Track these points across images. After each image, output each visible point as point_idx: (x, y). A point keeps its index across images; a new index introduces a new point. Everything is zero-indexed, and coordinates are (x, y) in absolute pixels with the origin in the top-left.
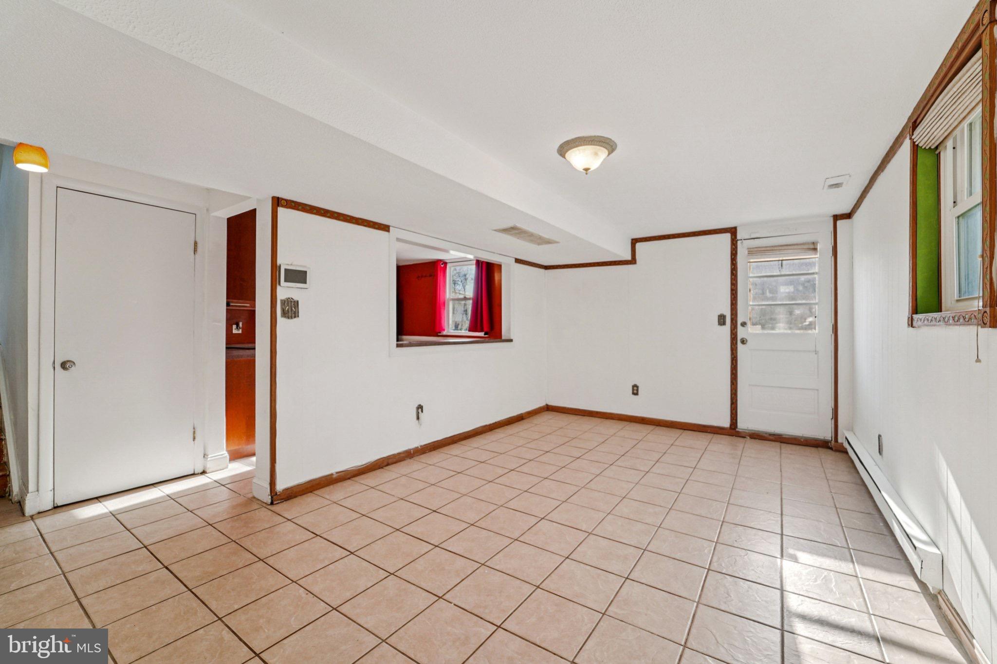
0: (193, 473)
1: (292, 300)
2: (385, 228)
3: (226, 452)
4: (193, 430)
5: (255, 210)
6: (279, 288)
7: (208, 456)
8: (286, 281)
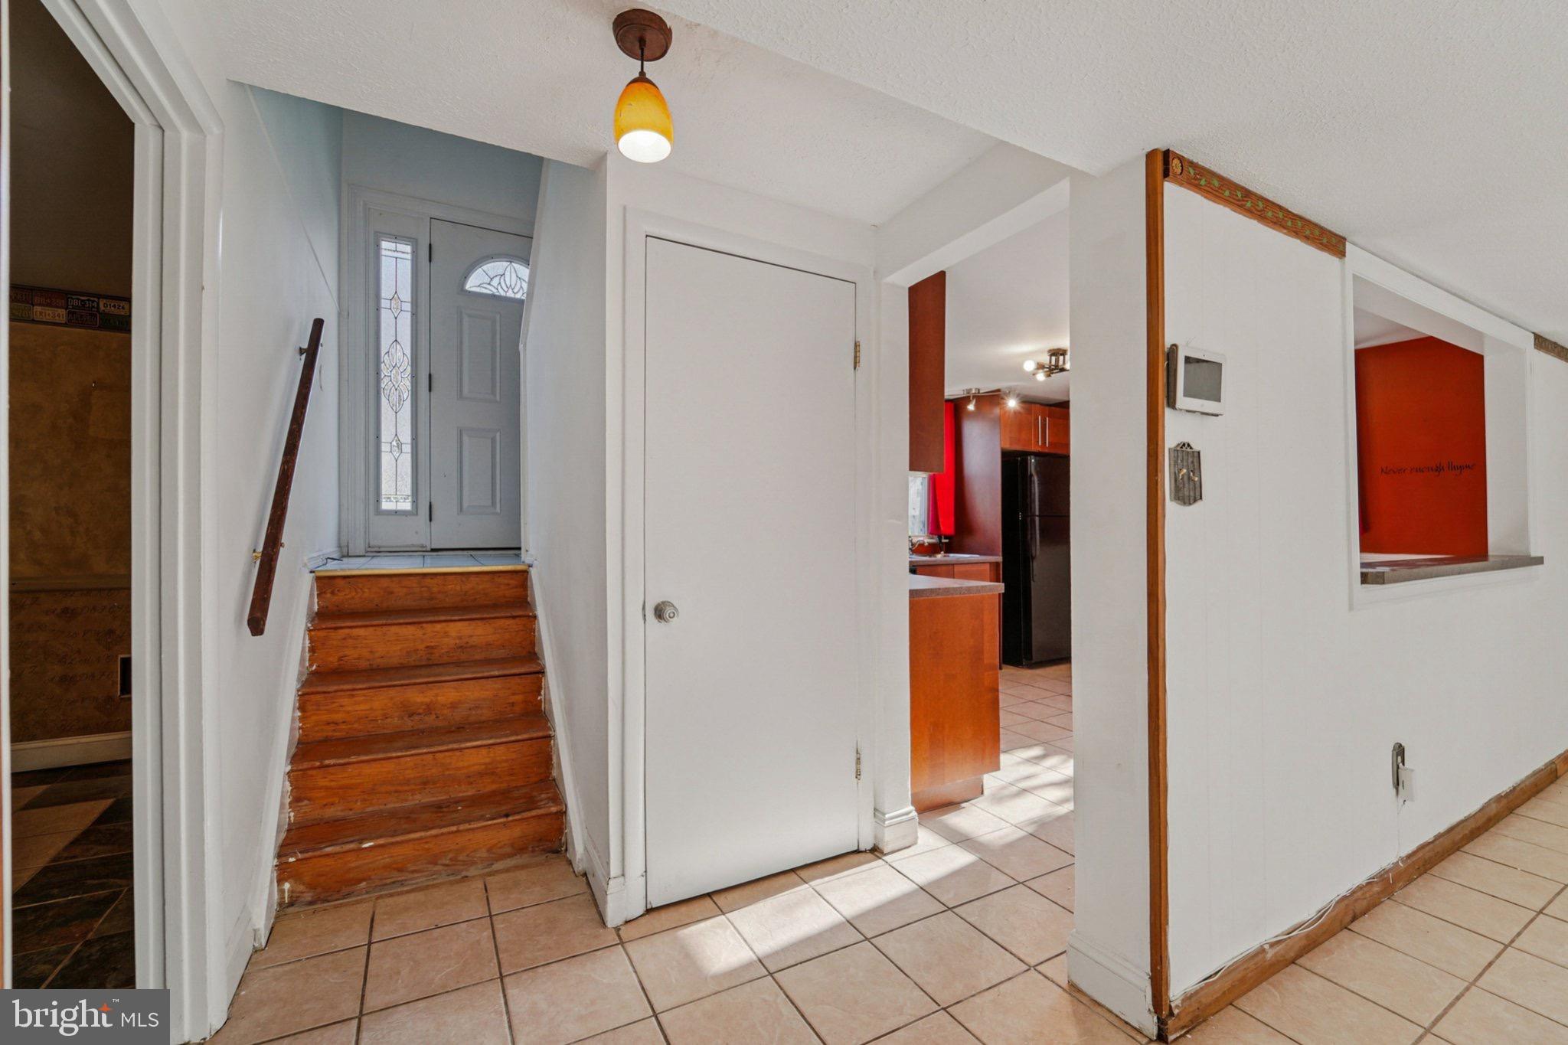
0: (856, 848)
1: (1189, 450)
2: (1332, 243)
3: (912, 808)
4: (854, 756)
5: (942, 275)
6: (1169, 417)
7: (884, 814)
8: (1186, 394)
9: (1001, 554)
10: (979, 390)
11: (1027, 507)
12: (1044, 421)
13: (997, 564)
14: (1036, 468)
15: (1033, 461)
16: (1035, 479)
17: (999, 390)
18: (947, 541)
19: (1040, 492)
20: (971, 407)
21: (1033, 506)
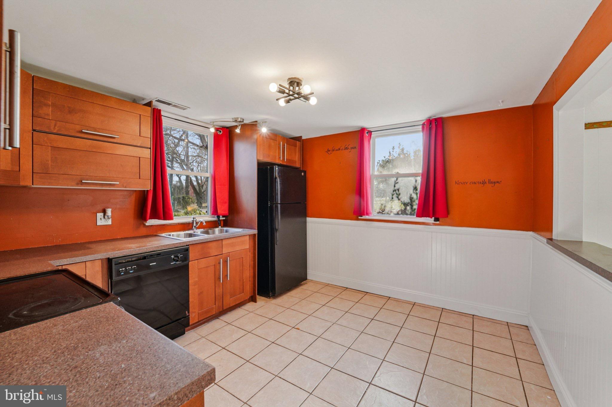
9: (257, 228)
10: (243, 120)
11: (273, 198)
12: (284, 145)
13: (254, 235)
14: (278, 173)
15: (277, 169)
16: (278, 180)
17: (256, 122)
18: (224, 218)
19: (281, 189)
20: (238, 131)
21: (276, 197)
